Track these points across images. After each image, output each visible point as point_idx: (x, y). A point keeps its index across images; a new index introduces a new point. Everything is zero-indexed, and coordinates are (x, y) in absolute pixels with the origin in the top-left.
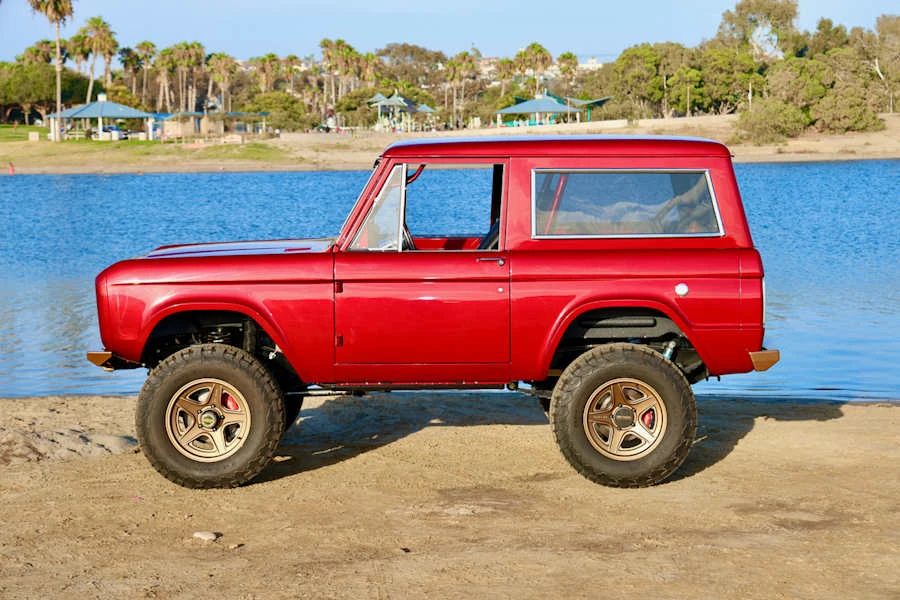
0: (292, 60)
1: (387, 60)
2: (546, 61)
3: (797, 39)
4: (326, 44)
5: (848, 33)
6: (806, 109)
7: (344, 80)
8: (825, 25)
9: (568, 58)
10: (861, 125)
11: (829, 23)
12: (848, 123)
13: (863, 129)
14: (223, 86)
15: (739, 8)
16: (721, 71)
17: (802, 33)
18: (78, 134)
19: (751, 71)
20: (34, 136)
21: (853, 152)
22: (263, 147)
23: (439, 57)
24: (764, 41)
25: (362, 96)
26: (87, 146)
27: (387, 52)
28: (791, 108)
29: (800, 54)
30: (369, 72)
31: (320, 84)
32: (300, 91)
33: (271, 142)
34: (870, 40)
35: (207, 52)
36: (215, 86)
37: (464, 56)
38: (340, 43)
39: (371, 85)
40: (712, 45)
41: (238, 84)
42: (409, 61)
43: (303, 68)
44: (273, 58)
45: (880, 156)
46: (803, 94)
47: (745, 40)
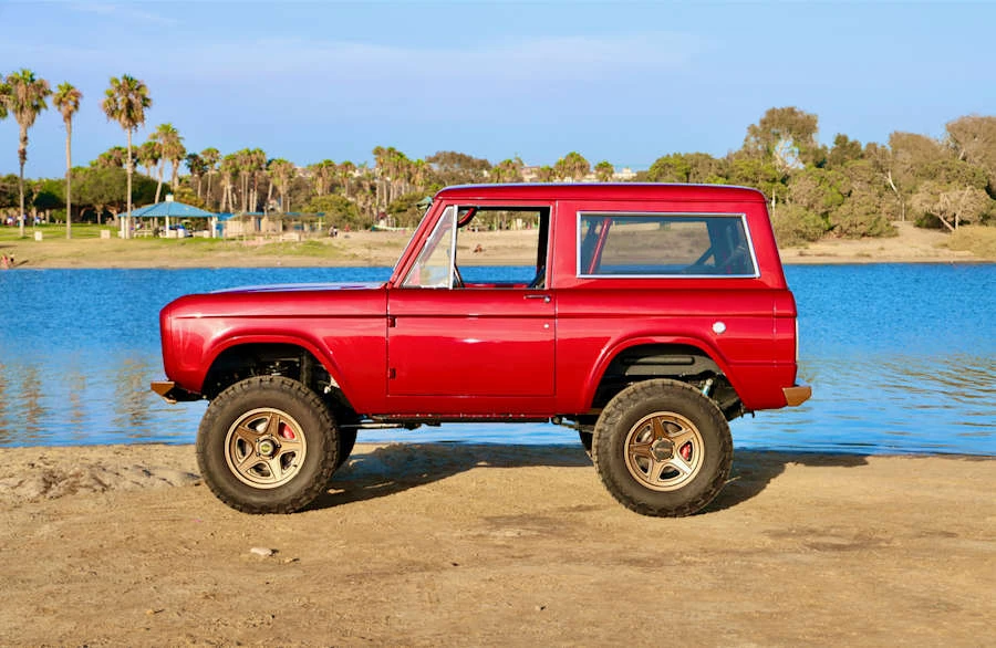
0: (347, 166)
1: (435, 168)
2: (584, 168)
3: (816, 152)
4: (378, 152)
5: (863, 147)
6: (825, 215)
7: (395, 184)
8: (841, 141)
9: (604, 167)
10: (876, 231)
11: (845, 138)
12: (863, 229)
13: (878, 235)
14: (282, 190)
15: (764, 123)
16: (747, 179)
17: (820, 147)
18: (147, 232)
19: (774, 180)
20: (105, 233)
21: (868, 256)
22: (320, 244)
23: (484, 165)
24: (786, 153)
25: (412, 199)
26: (154, 243)
27: (435, 159)
28: (811, 215)
29: (819, 165)
30: (419, 177)
31: (373, 188)
32: (353, 195)
33: (327, 241)
34: (884, 154)
35: (268, 158)
36: (275, 189)
37: (508, 164)
38: (391, 150)
39: (420, 189)
40: (739, 156)
41: (297, 187)
42: (456, 168)
43: (356, 174)
44: (329, 164)
45: (893, 260)
46: (823, 201)
47: (768, 152)
